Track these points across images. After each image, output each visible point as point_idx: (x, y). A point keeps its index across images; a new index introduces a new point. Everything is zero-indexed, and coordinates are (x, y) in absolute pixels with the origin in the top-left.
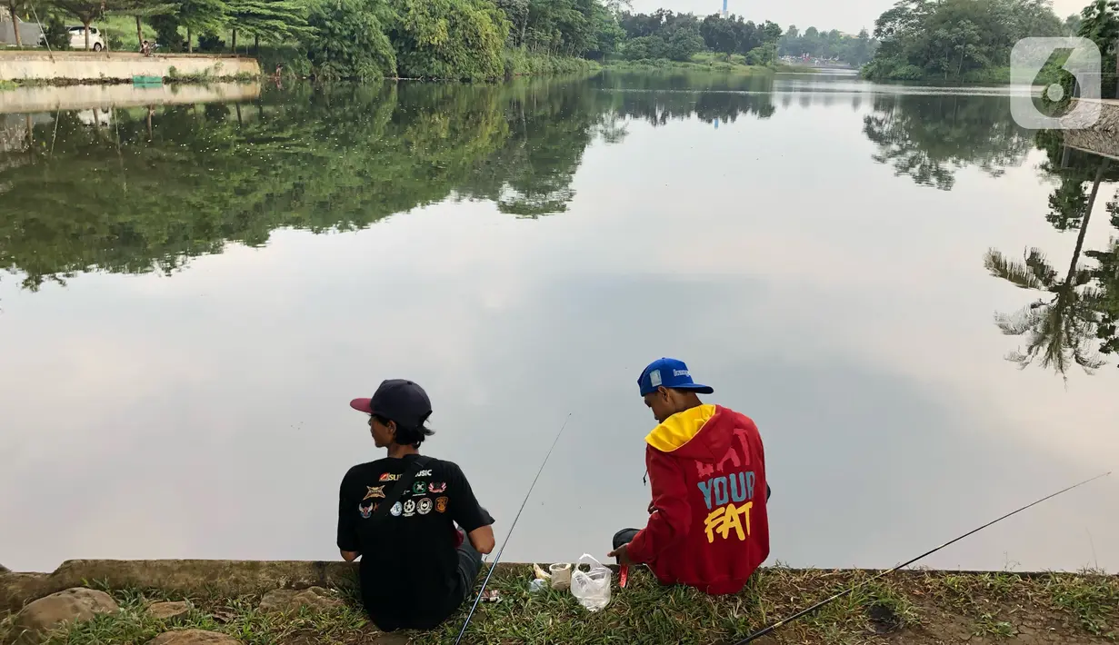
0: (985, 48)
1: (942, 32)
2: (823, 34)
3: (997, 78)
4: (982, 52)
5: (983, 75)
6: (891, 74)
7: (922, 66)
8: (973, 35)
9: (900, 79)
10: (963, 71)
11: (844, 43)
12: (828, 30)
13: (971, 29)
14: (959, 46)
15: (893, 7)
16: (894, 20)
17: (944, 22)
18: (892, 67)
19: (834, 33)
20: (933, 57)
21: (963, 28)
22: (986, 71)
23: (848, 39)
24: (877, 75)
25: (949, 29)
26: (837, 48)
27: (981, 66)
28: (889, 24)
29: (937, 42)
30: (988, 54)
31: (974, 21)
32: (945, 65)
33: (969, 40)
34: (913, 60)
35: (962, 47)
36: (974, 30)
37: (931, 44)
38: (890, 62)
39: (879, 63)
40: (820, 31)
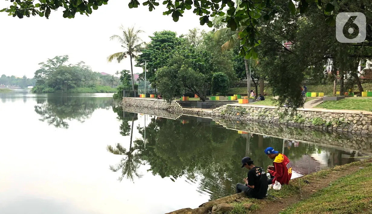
0: (74, 82)
1: (59, 77)
2: (9, 77)
3: (79, 91)
4: (73, 83)
5: (75, 90)
6: (43, 91)
7: (54, 88)
8: (70, 78)
9: (46, 92)
10: (68, 89)
11: (17, 80)
12: (10, 76)
13: (69, 76)
14: (66, 81)
15: (40, 69)
16: (41, 73)
17: (59, 73)
18: (43, 88)
19: (13, 77)
20: (57, 85)
21: (66, 75)
22: (75, 89)
23: (18, 79)
24: (38, 91)
25: (61, 76)
26: (14, 82)
27: (73, 87)
28: (39, 74)
29: (58, 80)
30: (75, 84)
31: (70, 73)
32: (62, 87)
33: (68, 79)
34: (50, 86)
35: (67, 81)
36: (70, 76)
37: (56, 80)
38: (42, 87)
39: (38, 87)
40: (7, 76)
